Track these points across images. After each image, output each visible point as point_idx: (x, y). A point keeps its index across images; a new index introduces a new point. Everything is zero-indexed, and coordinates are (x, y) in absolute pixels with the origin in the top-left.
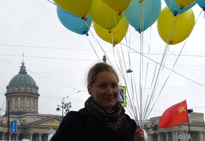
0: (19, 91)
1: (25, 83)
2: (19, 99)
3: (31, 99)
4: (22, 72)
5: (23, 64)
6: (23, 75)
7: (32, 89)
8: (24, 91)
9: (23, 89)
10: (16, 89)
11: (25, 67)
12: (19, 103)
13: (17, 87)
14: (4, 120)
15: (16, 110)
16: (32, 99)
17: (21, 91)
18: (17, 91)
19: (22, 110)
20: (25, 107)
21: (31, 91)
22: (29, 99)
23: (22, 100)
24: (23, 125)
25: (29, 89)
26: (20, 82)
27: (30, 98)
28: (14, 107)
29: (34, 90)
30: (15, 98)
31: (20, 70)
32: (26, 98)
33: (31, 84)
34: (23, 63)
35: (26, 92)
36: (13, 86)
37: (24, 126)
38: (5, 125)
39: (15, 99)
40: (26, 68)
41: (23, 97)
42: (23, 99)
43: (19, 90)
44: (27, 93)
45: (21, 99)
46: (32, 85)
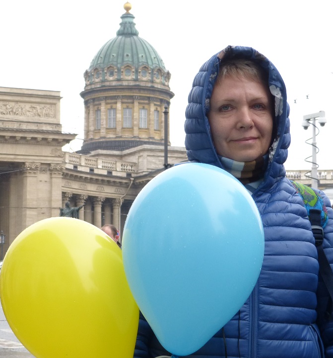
0: (119, 83)
1: (133, 61)
2: (119, 106)
3: (152, 105)
4: (126, 31)
5: (128, 9)
6: (128, 40)
7: (152, 77)
8: (132, 83)
9: (128, 78)
10: (111, 78)
11: (133, 18)
12: (119, 116)
13: (112, 74)
14: (83, 164)
15: (111, 136)
16: (155, 105)
17: (125, 83)
18: (114, 84)
19: (127, 136)
20: (136, 129)
21: (149, 85)
22: (146, 106)
23: (128, 107)
24: (133, 175)
25: (144, 79)
26: (120, 60)
27: (149, 104)
28: (107, 129)
29: (158, 81)
30: (107, 104)
31: (121, 24)
32: (136, 104)
33: (150, 63)
34: (128, 5)
35: (138, 85)
36: (103, 71)
37: (136, 178)
38: (86, 178)
39: (109, 106)
40: (134, 21)
41: (129, 101)
42: (130, 105)
43: (118, 80)
44: (139, 88)
45: (125, 105)
46: (154, 66)
